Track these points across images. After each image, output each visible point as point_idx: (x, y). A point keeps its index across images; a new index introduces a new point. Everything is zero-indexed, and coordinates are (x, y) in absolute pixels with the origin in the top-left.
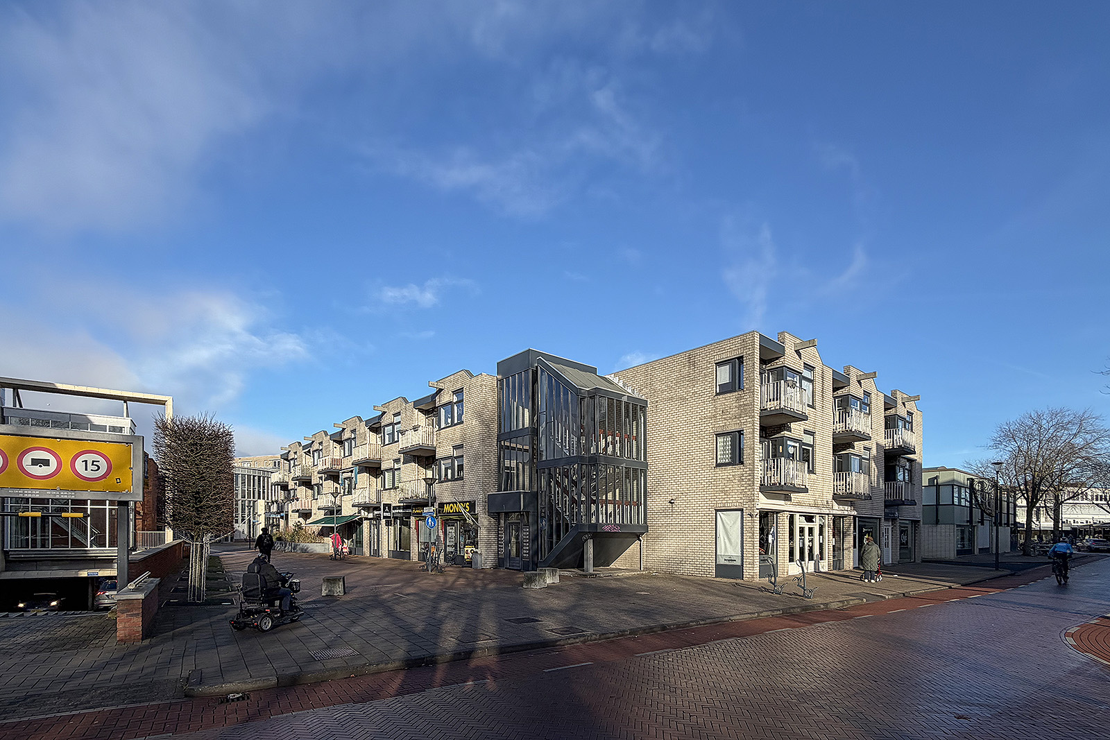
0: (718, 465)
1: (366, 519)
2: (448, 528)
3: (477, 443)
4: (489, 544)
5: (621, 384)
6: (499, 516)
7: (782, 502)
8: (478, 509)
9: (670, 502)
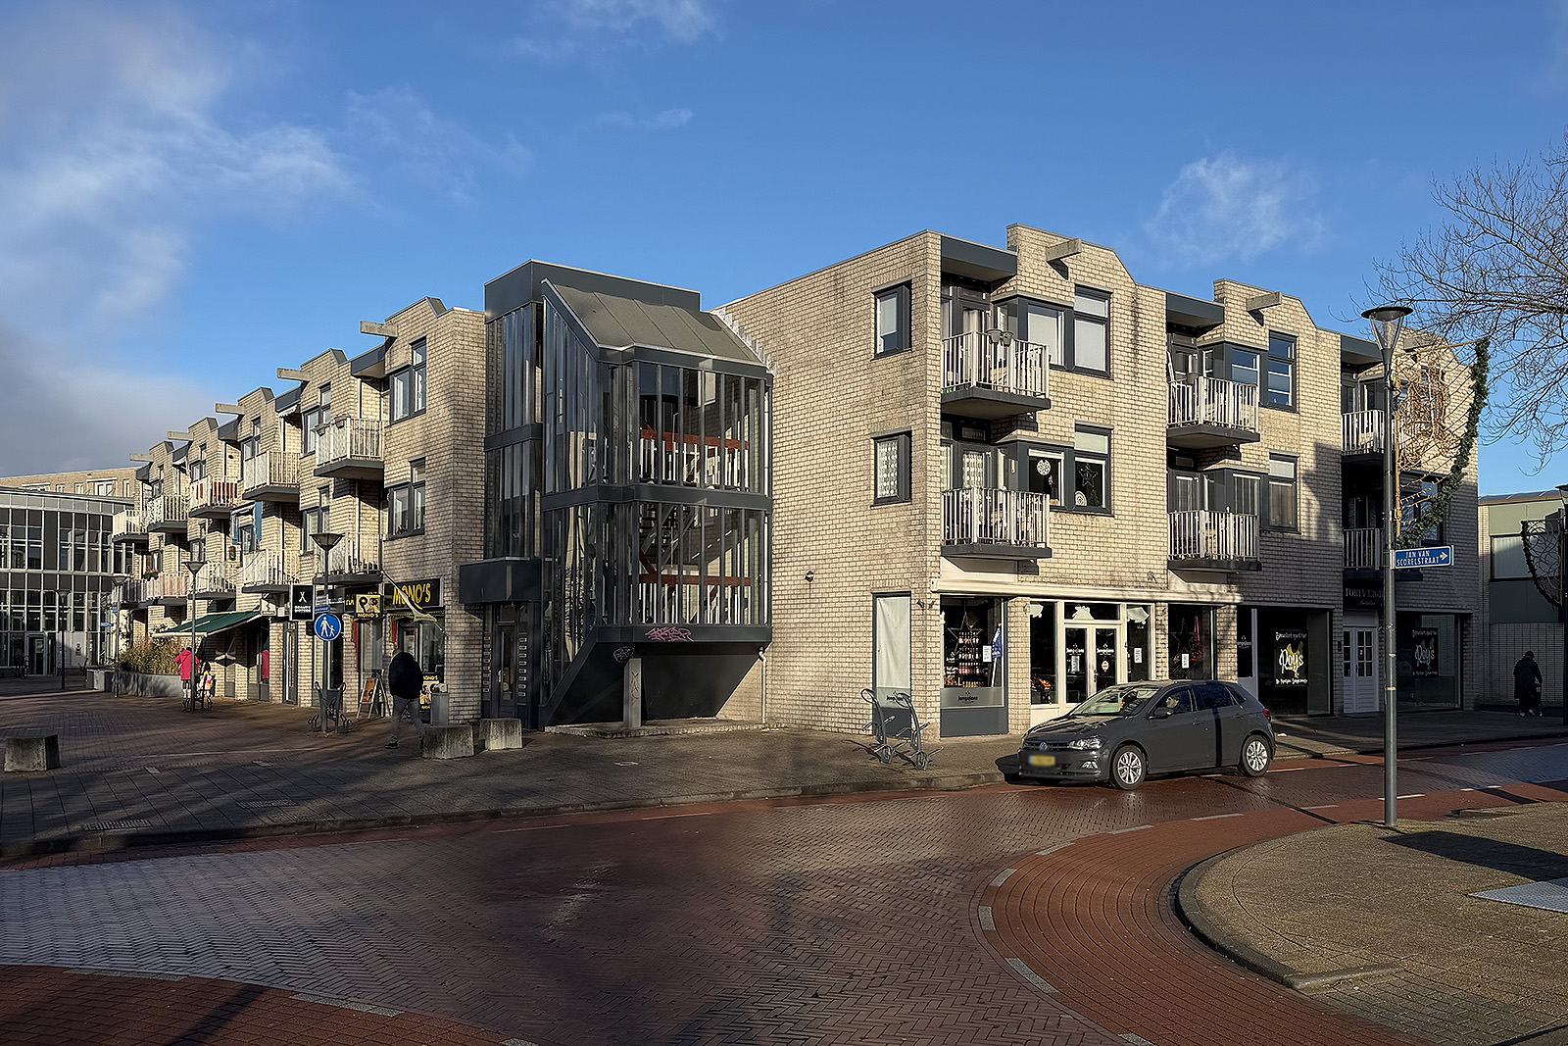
0: (879, 502)
1: (276, 619)
2: (406, 638)
3: (446, 457)
4: (466, 671)
5: (735, 330)
6: (484, 610)
7: (1010, 578)
8: (446, 597)
9: (807, 578)
